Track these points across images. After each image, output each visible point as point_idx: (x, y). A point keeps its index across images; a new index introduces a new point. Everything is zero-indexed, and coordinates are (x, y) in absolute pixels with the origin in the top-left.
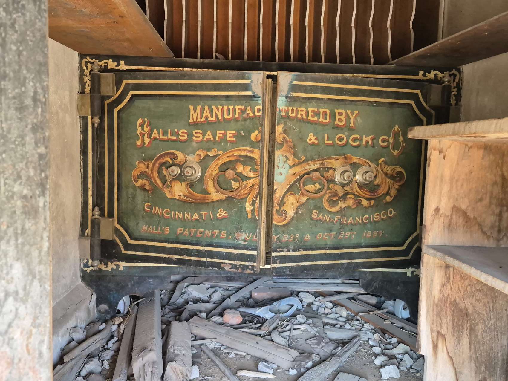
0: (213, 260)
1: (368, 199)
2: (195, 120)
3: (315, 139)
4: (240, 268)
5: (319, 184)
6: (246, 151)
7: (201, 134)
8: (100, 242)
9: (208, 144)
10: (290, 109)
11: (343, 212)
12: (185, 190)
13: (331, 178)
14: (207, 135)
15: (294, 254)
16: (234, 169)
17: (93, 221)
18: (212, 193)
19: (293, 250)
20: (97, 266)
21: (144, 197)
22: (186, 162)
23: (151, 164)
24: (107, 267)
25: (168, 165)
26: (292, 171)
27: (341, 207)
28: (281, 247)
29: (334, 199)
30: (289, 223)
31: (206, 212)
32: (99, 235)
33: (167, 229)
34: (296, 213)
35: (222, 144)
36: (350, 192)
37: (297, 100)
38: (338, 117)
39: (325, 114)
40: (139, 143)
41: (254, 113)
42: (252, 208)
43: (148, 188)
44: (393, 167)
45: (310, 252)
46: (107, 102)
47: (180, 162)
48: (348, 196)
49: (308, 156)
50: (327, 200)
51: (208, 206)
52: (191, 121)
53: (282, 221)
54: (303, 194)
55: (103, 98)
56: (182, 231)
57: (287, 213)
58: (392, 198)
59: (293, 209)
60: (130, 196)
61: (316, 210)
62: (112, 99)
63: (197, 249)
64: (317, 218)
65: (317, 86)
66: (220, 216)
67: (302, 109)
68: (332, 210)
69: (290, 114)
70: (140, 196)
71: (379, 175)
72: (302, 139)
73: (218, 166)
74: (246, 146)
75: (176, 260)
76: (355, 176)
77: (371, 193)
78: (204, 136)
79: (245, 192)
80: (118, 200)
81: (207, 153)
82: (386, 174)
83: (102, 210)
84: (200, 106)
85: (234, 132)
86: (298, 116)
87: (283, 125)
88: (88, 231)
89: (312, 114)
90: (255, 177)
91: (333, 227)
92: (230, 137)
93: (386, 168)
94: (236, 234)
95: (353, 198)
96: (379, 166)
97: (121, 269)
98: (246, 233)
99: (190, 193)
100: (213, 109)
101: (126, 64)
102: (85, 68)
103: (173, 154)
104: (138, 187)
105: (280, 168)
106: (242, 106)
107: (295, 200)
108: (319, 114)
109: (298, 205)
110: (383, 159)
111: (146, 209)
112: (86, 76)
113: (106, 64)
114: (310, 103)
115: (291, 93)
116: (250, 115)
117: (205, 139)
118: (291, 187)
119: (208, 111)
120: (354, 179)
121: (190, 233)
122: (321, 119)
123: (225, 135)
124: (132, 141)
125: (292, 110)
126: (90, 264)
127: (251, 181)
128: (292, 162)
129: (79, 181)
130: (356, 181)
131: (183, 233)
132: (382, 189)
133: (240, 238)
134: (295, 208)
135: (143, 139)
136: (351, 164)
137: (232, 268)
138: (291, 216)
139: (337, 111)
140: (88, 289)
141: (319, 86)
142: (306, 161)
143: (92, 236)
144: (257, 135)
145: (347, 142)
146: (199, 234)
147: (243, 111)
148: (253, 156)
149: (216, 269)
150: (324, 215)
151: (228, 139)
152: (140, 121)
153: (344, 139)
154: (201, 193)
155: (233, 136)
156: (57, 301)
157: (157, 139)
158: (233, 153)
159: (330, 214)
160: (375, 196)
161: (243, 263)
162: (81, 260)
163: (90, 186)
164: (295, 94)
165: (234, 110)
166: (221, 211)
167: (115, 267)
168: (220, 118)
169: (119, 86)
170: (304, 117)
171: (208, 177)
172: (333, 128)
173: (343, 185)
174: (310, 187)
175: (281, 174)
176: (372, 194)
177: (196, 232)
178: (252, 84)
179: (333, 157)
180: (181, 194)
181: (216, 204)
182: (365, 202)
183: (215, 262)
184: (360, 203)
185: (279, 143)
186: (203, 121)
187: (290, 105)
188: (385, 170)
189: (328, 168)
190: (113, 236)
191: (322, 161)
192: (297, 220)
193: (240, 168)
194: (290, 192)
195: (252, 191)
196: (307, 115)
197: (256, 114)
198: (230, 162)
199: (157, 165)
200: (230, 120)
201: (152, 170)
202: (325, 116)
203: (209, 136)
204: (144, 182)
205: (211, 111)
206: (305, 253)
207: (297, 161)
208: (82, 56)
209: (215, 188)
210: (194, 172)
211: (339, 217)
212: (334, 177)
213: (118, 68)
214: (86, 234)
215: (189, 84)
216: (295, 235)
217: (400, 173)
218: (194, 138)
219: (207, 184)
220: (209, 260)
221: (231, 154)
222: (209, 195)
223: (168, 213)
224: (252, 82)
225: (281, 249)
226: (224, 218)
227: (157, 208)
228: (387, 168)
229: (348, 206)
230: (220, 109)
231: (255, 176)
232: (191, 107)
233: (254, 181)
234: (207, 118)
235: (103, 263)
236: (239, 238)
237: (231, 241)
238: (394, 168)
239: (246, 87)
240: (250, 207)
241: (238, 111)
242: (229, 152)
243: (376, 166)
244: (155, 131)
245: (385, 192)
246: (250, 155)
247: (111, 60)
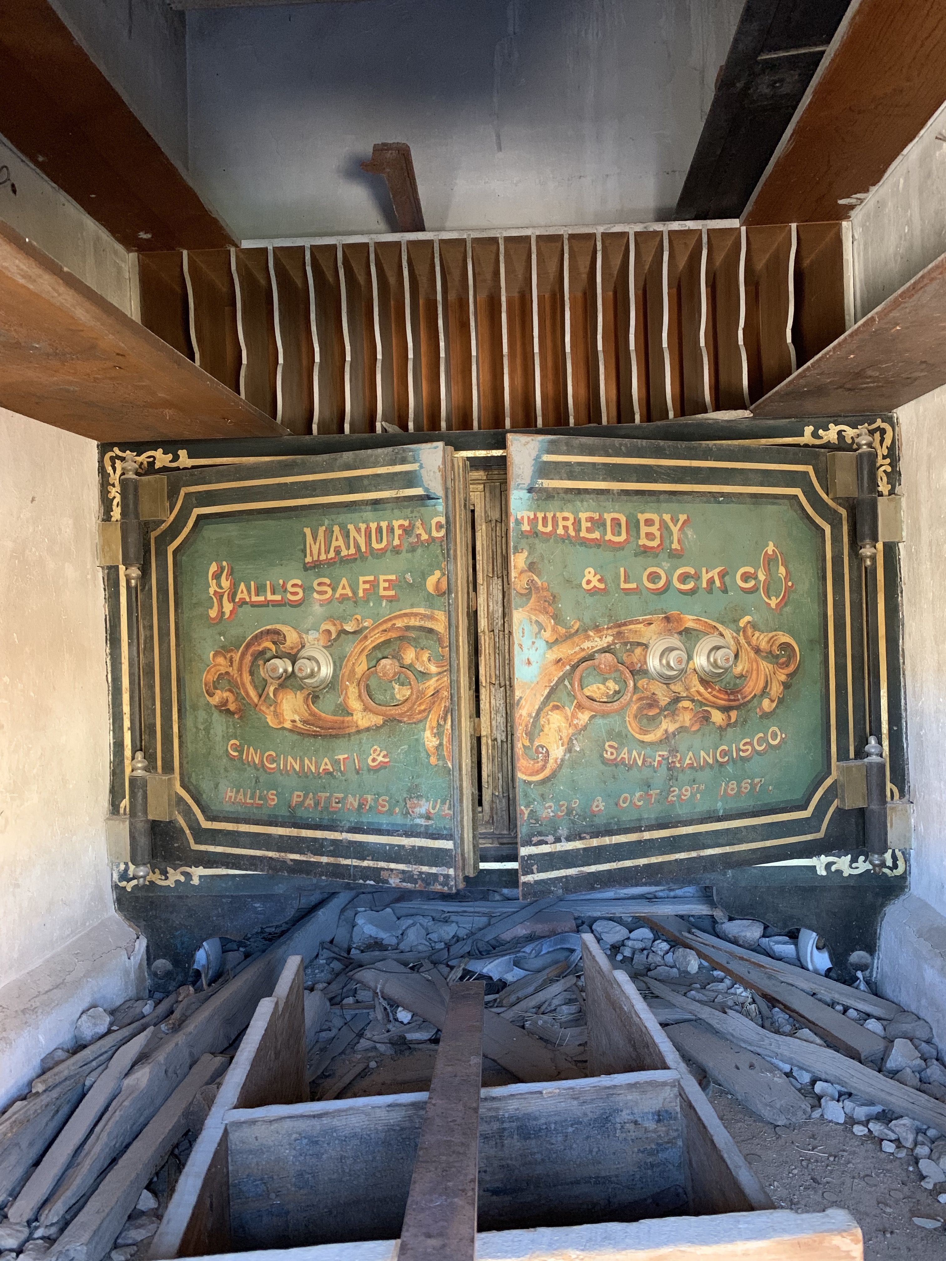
0: (366, 863)
1: (725, 710)
2: (316, 558)
3: (599, 581)
4: (419, 882)
5: (615, 680)
6: (418, 618)
7: (329, 586)
8: (147, 826)
9: (342, 607)
10: (540, 515)
11: (673, 742)
12: (303, 708)
13: (639, 665)
14: (341, 586)
15: (570, 848)
16: (397, 657)
17: (133, 780)
18: (355, 713)
19: (568, 839)
20: (144, 877)
21: (227, 728)
22: (303, 647)
23: (237, 657)
24: (167, 878)
25: (268, 655)
26: (552, 655)
27: (666, 731)
28: (540, 834)
29: (651, 714)
30: (554, 775)
31: (346, 756)
32: (145, 812)
33: (272, 794)
34: (569, 750)
35: (371, 604)
36: (685, 695)
37: (554, 497)
38: (644, 529)
39: (616, 523)
40: (213, 613)
41: (430, 533)
42: (438, 742)
43: (232, 707)
44: (771, 635)
45: (606, 840)
46: (153, 535)
47: (292, 648)
48: (680, 705)
49: (587, 620)
50: (636, 717)
51: (349, 740)
52: (308, 559)
53: (538, 772)
54: (580, 707)
55: (146, 528)
56: (301, 799)
57: (547, 751)
58: (774, 705)
59: (560, 742)
60: (202, 727)
61: (612, 740)
62: (164, 526)
63: (332, 837)
64: (615, 759)
65: (594, 464)
66: (375, 764)
67: (566, 514)
68: (648, 738)
69: (540, 527)
70: (219, 725)
71: (742, 654)
72: (571, 583)
73: (366, 652)
74: (418, 606)
75: (292, 863)
76: (690, 658)
77: (728, 695)
78: (334, 590)
79: (423, 707)
80: (180, 737)
81: (342, 626)
82: (757, 651)
83: (150, 757)
84: (324, 528)
85: (393, 577)
86: (558, 532)
87: (526, 553)
88: (125, 803)
89: (589, 524)
90: (440, 673)
91: (652, 778)
92: (385, 589)
93: (755, 637)
94: (408, 802)
95: (692, 709)
96: (741, 633)
97: (196, 881)
98: (428, 800)
99: (313, 714)
100: (348, 532)
101: (190, 456)
102: (110, 470)
103: (277, 632)
104: (215, 706)
105: (525, 649)
106: (405, 519)
107: (564, 720)
108: (604, 525)
109: (571, 731)
110: (748, 618)
111: (232, 752)
112: (113, 485)
113: (152, 459)
114: (582, 501)
115: (540, 481)
116: (422, 538)
117: (337, 595)
118: (553, 691)
119: (340, 538)
120: (691, 665)
121: (317, 804)
122: (609, 536)
123: (374, 584)
124: (201, 610)
125: (545, 519)
126: (131, 873)
127: (432, 683)
128: (551, 635)
129: (104, 699)
130: (695, 670)
131: (304, 801)
132: (751, 684)
133: (417, 810)
134: (566, 740)
135: (221, 605)
136: (680, 633)
137: (403, 881)
138: (557, 759)
139: (642, 517)
140: (130, 926)
141: (599, 464)
142: (583, 632)
143: (133, 814)
144: (439, 579)
145: (668, 583)
146: (334, 805)
147: (407, 531)
148: (433, 627)
149: (372, 883)
150: (630, 753)
151: (382, 593)
152: (213, 568)
153: (660, 578)
154: (335, 713)
155: (392, 584)
156: (48, 956)
157: (246, 603)
158: (394, 622)
159: (643, 748)
160: (738, 700)
161: (425, 869)
162: (113, 864)
163: (126, 709)
164: (548, 484)
165: (391, 530)
166: (375, 750)
167: (182, 879)
168: (363, 549)
169: (174, 500)
170: (572, 533)
171: (346, 678)
172: (636, 555)
173: (667, 680)
174: (595, 689)
175: (529, 663)
176: (732, 697)
177: (328, 799)
178: (422, 471)
179: (641, 618)
180: (297, 718)
181: (364, 736)
182: (717, 717)
183: (368, 868)
184: (706, 718)
185: (521, 594)
186: (331, 559)
187: (539, 508)
188: (754, 642)
189: (632, 644)
190: (171, 813)
191: (617, 630)
192: (572, 768)
193: (409, 655)
194: (551, 704)
195: (437, 704)
196: (578, 530)
197: (435, 534)
198: (387, 642)
199: (248, 658)
200: (384, 551)
201: (240, 669)
202: (617, 529)
203: (344, 589)
204: (226, 694)
205: (347, 535)
206: (595, 842)
207: (562, 630)
208: (104, 448)
209: (362, 701)
210: (316, 669)
211: (665, 753)
212: (646, 663)
213: (174, 465)
214: (122, 811)
215: (300, 482)
216: (569, 802)
217: (785, 646)
218: (315, 595)
219: (346, 694)
220: (356, 862)
221: (389, 625)
222: (350, 718)
223: (273, 760)
224: (421, 467)
225: (540, 838)
226: (383, 766)
227: (251, 749)
228: (758, 638)
229: (681, 727)
230: (363, 530)
231: (440, 670)
232: (307, 531)
233: (440, 682)
234: (338, 551)
235: (157, 870)
236: (415, 810)
237: (399, 820)
238: (773, 637)
239: (410, 480)
240: (434, 739)
241: (398, 532)
242: (385, 622)
243: (735, 634)
244: (242, 586)
245: (758, 690)
246: (429, 624)
247: (160, 450)
